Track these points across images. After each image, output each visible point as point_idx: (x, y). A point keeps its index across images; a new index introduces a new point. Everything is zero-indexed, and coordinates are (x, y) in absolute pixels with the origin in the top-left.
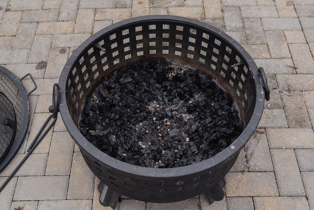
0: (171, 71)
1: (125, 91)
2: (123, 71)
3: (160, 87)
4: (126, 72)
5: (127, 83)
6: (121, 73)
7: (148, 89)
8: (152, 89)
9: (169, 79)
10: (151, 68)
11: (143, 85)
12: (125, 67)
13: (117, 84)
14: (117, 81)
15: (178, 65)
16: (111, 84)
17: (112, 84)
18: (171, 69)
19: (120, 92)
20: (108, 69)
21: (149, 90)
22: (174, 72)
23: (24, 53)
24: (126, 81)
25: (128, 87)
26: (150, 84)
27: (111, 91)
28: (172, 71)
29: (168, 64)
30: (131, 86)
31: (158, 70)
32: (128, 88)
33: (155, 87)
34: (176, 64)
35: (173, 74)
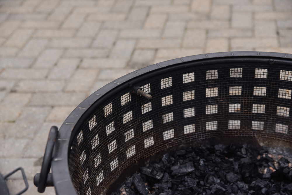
0: (267, 163)
1: (180, 189)
2: (179, 156)
3: (247, 187)
4: (183, 157)
5: (185, 176)
6: (175, 157)
7: (224, 190)
8: (232, 189)
9: (264, 176)
10: (229, 156)
11: (214, 183)
12: (182, 148)
13: (167, 175)
14: (167, 170)
15: (281, 154)
16: (155, 172)
17: (157, 172)
18: (268, 160)
19: (170, 190)
20: (153, 146)
21: (225, 192)
22: (273, 165)
23: (21, 144)
24: (184, 170)
25: (187, 181)
26: (227, 182)
27: (155, 186)
28: (269, 163)
29: (261, 152)
30: (191, 181)
31: (242, 160)
32: (186, 183)
33: (238, 187)
34: (277, 151)
35: (271, 168)
